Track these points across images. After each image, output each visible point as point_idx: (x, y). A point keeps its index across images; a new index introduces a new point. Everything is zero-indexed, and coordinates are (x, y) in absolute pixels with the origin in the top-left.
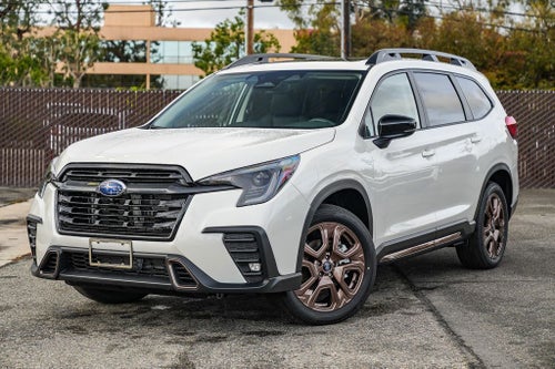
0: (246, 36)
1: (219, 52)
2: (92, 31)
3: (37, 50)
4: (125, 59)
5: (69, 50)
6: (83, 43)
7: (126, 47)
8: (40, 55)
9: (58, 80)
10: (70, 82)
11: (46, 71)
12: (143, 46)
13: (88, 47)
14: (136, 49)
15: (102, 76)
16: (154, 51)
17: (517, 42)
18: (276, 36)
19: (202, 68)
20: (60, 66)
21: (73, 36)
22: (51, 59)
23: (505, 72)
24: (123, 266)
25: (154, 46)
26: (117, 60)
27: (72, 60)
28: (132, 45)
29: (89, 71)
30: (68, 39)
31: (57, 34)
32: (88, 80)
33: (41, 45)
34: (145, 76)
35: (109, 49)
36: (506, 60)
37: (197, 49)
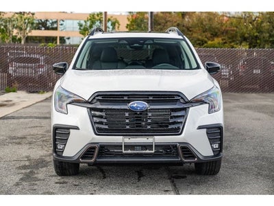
0: (104, 19)
1: (91, 27)
2: (31, 15)
3: (4, 24)
4: (47, 28)
5: (19, 24)
6: (26, 21)
7: (48, 23)
8: (5, 26)
9: (14, 39)
10: (20, 40)
11: (8, 34)
12: (56, 22)
13: (29, 22)
14: (53, 23)
15: (36, 37)
16: (61, 25)
17: (232, 23)
18: (118, 19)
19: (83, 34)
20: (15, 32)
21: (21, 17)
22: (11, 28)
23: (226, 38)
24: (148, 151)
25: (62, 22)
26: (43, 29)
27: (21, 29)
28: (51, 22)
29: (29, 34)
30: (19, 19)
31: (14, 16)
32: (28, 39)
33: (6, 22)
34: (57, 37)
35: (39, 23)
36: (227, 32)
37: (81, 25)
